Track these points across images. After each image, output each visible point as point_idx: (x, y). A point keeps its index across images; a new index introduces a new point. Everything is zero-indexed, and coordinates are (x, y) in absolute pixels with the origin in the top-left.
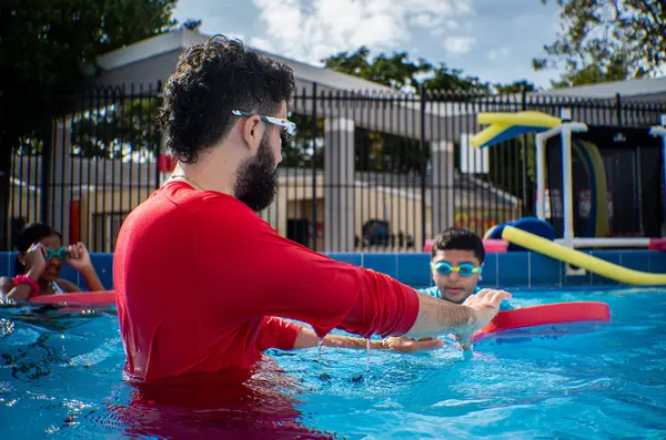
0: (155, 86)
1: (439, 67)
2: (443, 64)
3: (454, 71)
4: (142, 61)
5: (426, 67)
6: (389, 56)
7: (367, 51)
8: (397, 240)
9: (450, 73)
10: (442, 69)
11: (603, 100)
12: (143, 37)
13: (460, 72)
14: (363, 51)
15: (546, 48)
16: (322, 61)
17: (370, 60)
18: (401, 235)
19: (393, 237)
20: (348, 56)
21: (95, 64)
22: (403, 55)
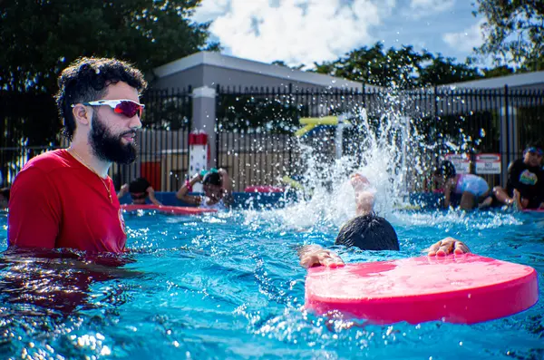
0: (187, 89)
1: (436, 56)
2: (439, 54)
3: (448, 59)
4: (176, 73)
5: (428, 56)
9: (445, 61)
10: (439, 58)
11: (495, 90)
12: (184, 55)
13: (454, 59)
14: (378, 46)
15: (475, 49)
17: (384, 51)
20: (367, 49)
21: (153, 73)
22: (409, 48)
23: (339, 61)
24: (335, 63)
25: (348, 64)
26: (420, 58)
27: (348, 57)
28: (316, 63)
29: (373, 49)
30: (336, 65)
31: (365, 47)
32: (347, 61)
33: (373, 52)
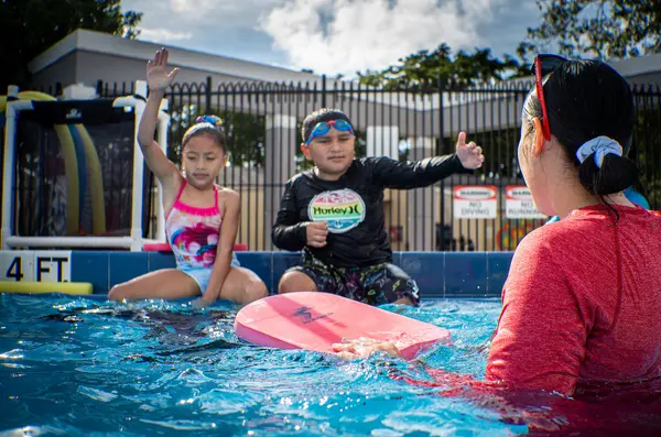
6: (470, 52)
7: (448, 48)
8: (458, 245)
14: (444, 49)
15: (530, 31)
16: (401, 60)
17: (452, 58)
18: (462, 240)
19: (454, 241)
20: (429, 53)
22: (486, 52)
23: (390, 70)
24: (385, 72)
25: (403, 73)
26: (501, 67)
27: (401, 64)
28: (359, 73)
29: (436, 53)
30: (386, 76)
31: (426, 52)
32: (401, 69)
33: (437, 58)
